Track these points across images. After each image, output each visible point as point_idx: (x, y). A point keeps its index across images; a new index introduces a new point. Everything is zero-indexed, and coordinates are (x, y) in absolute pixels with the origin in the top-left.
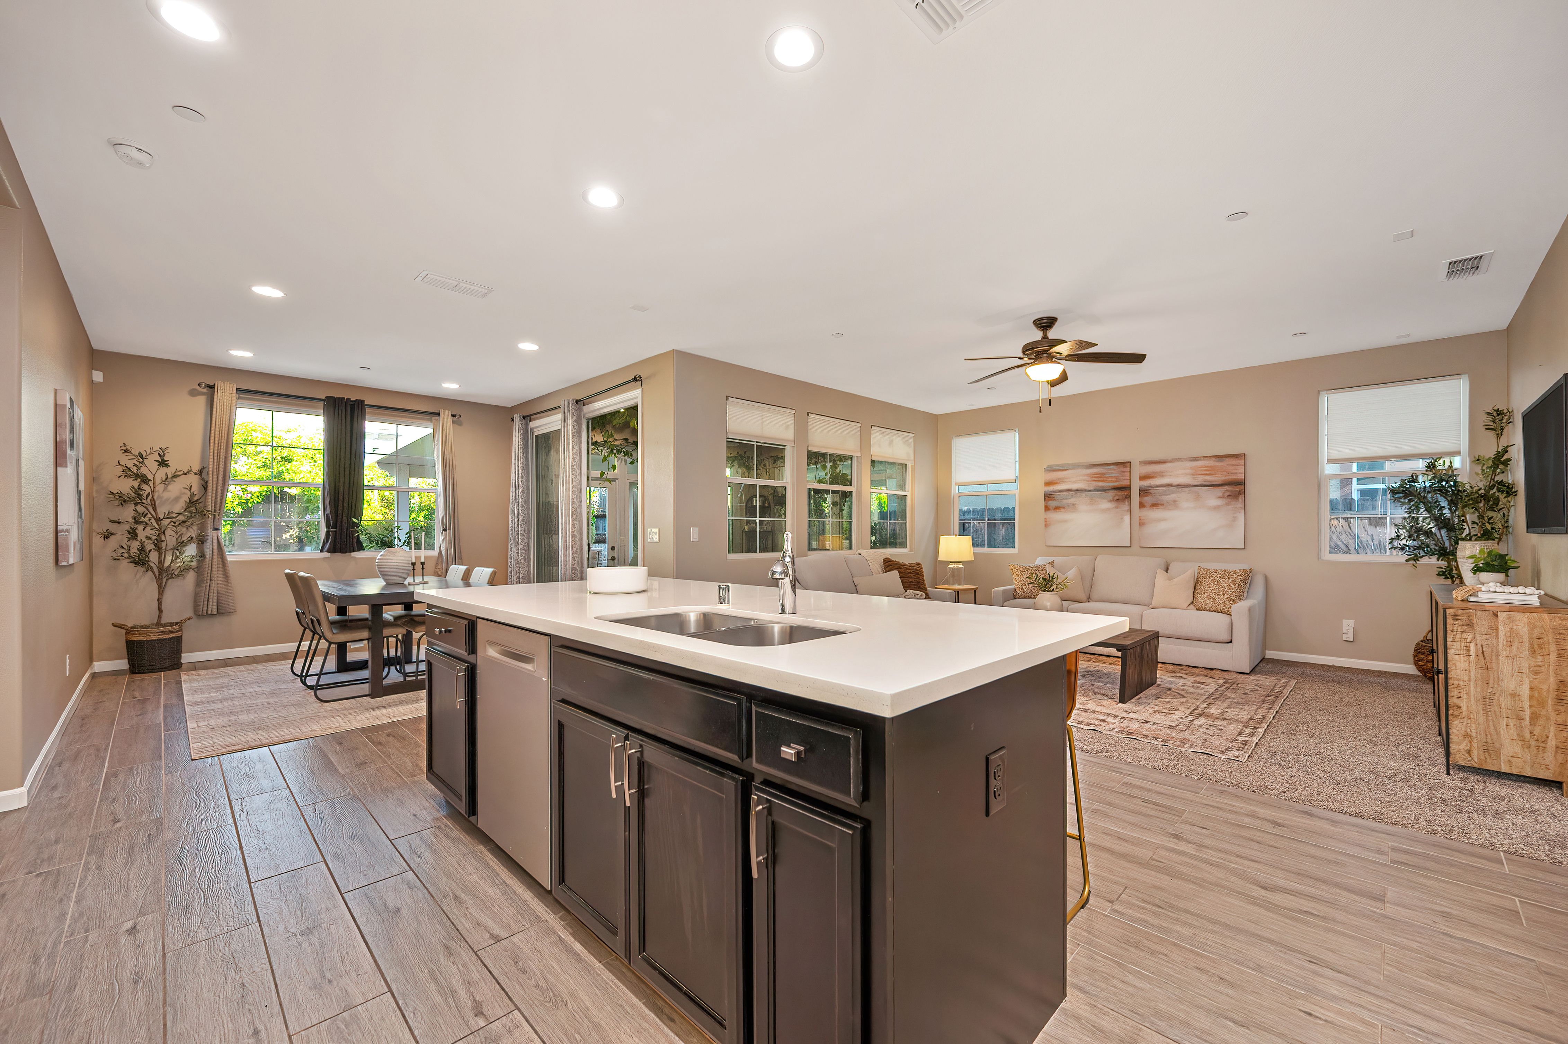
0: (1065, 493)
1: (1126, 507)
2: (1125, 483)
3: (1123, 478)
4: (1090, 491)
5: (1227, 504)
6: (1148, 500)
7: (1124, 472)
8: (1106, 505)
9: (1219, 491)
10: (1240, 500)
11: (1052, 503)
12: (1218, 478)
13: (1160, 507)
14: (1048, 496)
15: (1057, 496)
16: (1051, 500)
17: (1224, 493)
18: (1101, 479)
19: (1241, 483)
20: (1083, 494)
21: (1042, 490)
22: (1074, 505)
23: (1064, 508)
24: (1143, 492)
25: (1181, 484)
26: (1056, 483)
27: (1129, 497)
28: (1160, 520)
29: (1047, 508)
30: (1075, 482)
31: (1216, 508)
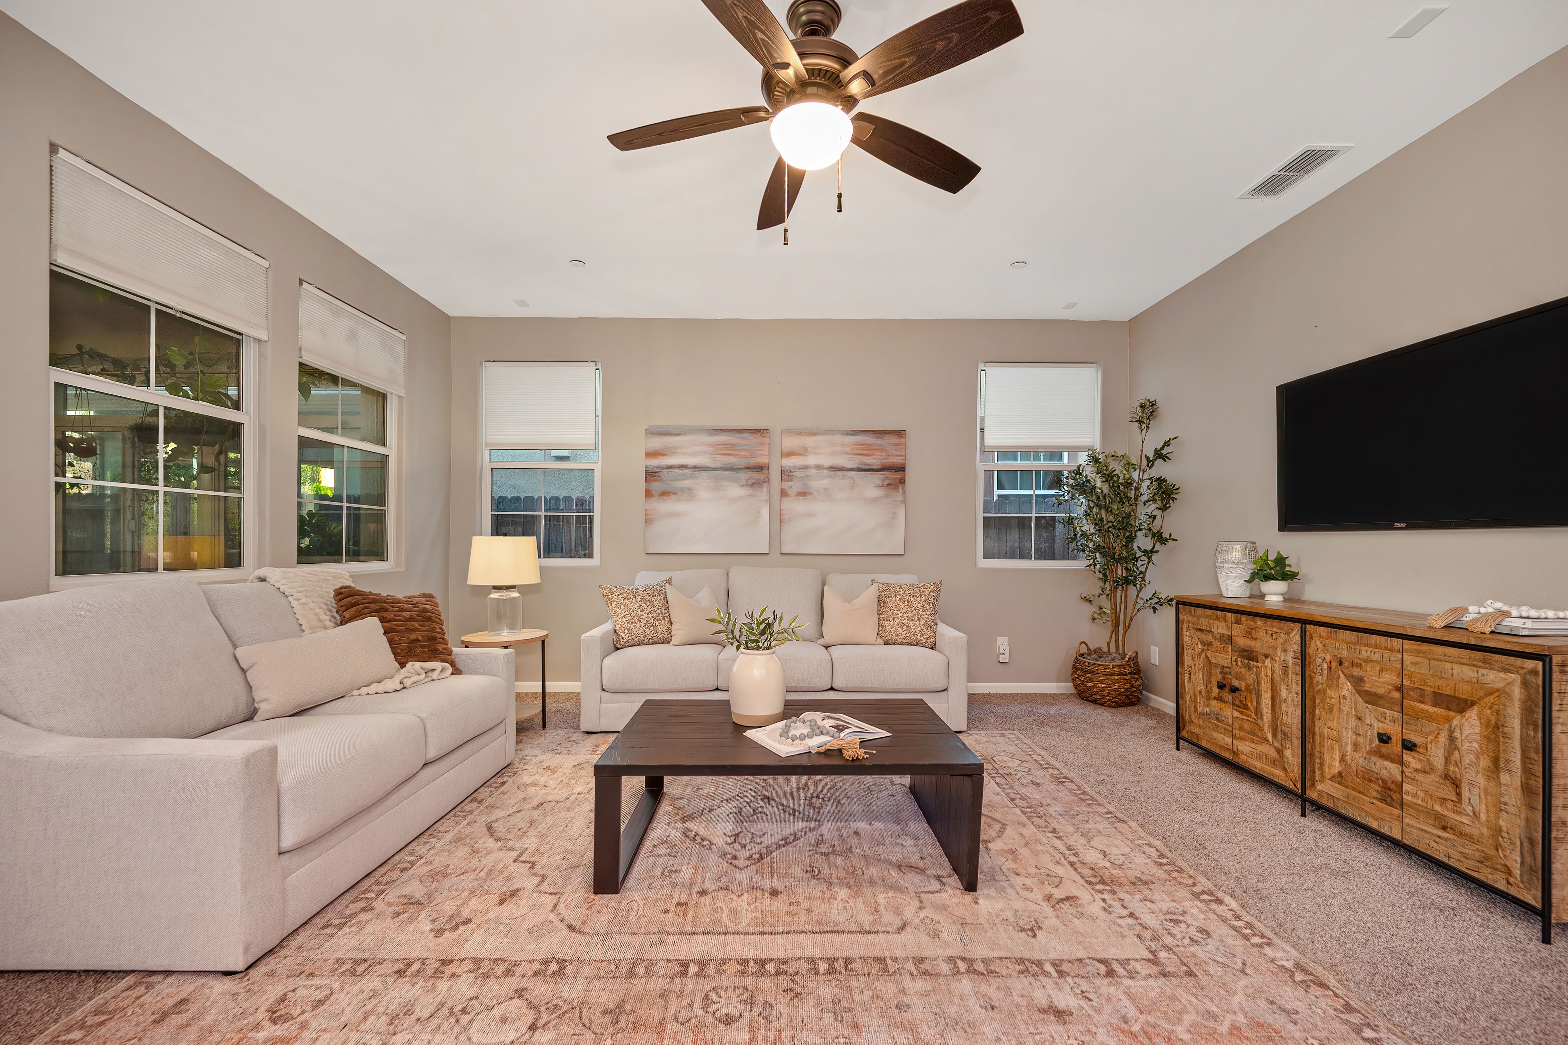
0: (677, 471)
1: (763, 494)
2: (763, 460)
3: (760, 452)
4: (714, 469)
5: (887, 496)
6: (794, 486)
7: (761, 444)
8: (736, 491)
9: (877, 478)
10: (901, 490)
11: (656, 486)
12: (874, 461)
13: (808, 497)
14: (651, 475)
15: (664, 474)
16: (656, 481)
17: (883, 481)
18: (730, 452)
19: (901, 468)
20: (705, 474)
21: (641, 464)
22: (690, 489)
23: (675, 494)
24: (786, 475)
25: (834, 466)
26: (663, 455)
27: (767, 481)
28: (810, 515)
29: (648, 494)
30: (693, 454)
31: (875, 500)
